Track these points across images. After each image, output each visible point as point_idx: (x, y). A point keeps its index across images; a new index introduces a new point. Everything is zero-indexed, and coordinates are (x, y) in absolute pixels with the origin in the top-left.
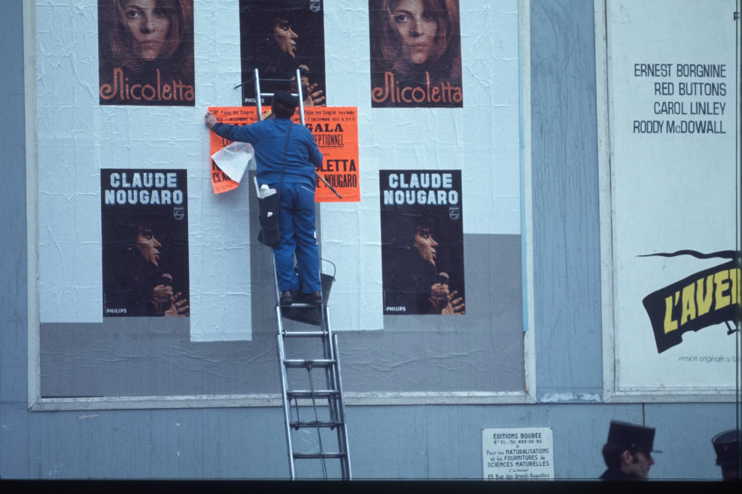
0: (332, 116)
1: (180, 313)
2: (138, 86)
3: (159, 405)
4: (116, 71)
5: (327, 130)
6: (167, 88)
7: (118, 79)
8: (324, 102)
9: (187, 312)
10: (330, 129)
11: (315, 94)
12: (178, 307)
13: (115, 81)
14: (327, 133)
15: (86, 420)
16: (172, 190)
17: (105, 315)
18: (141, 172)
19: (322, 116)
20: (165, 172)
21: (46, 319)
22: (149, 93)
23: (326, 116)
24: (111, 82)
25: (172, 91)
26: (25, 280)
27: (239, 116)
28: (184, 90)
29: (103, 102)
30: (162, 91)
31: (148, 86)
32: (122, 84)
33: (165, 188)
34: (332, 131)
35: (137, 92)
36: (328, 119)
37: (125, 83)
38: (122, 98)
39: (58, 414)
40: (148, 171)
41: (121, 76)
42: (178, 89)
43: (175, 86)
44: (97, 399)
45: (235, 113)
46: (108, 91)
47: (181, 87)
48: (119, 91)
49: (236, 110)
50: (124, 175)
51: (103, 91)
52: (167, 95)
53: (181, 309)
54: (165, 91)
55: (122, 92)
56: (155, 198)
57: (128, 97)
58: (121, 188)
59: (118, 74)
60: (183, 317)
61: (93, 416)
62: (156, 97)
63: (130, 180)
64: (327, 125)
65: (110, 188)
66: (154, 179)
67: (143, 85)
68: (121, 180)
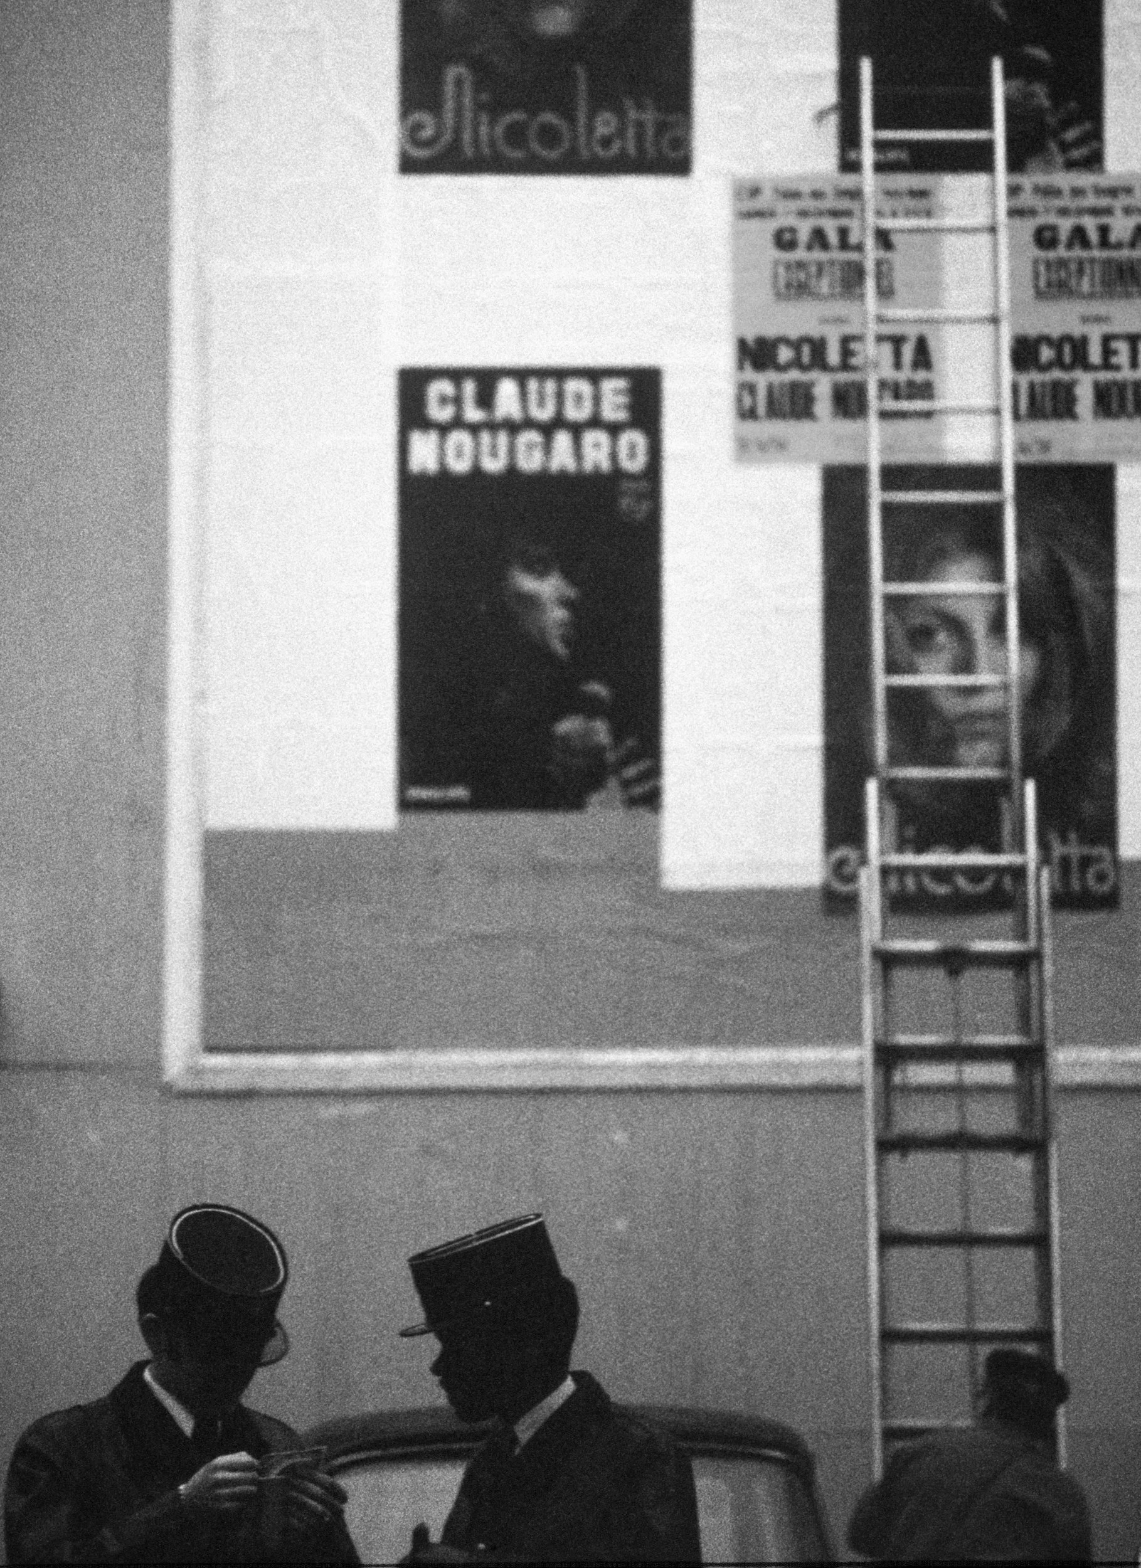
0: (1119, 204)
1: (633, 802)
2: (517, 116)
3: (562, 1079)
4: (452, 73)
5: (1104, 243)
6: (606, 122)
7: (459, 95)
8: (1094, 161)
9: (652, 800)
10: (1113, 238)
11: (1071, 135)
12: (626, 784)
13: (450, 105)
14: (1105, 254)
15: (342, 1123)
16: (614, 430)
17: (405, 805)
18: (521, 375)
19: (1090, 201)
20: (594, 375)
21: (224, 818)
22: (549, 136)
23: (1104, 202)
24: (434, 105)
25: (621, 132)
26: (161, 699)
27: (829, 203)
28: (661, 128)
29: (409, 166)
30: (591, 130)
31: (548, 117)
32: (468, 115)
33: (595, 422)
34: (1119, 246)
35: (516, 134)
36: (1108, 211)
37: (479, 107)
38: (469, 151)
39: (254, 1105)
40: (543, 374)
41: (468, 88)
42: (640, 125)
43: (633, 114)
44: (372, 1059)
45: (817, 195)
46: (428, 133)
47: (649, 117)
48: (458, 130)
49: (818, 186)
50: (469, 388)
51: (412, 134)
52: (606, 142)
53: (638, 790)
54: (602, 130)
55: (467, 136)
56: (562, 455)
57: (486, 151)
58: (457, 423)
59: (459, 82)
60: (643, 813)
61: (361, 1108)
62: (573, 151)
63: (486, 399)
64: (1104, 230)
65: (426, 424)
66: (560, 396)
67: (533, 113)
68: (458, 401)
